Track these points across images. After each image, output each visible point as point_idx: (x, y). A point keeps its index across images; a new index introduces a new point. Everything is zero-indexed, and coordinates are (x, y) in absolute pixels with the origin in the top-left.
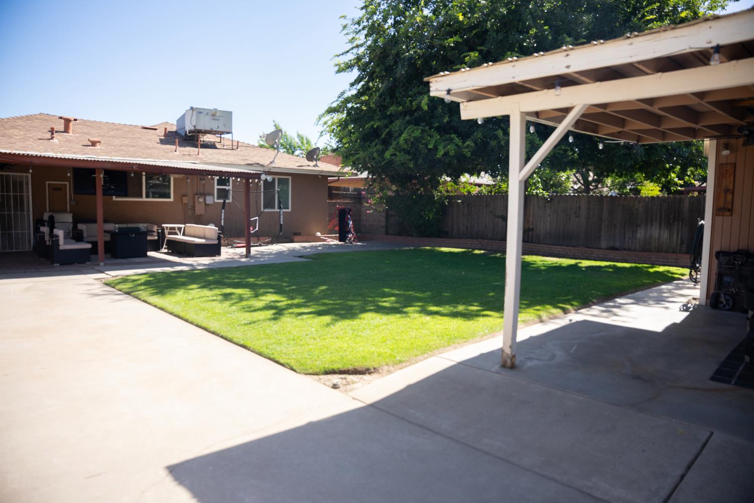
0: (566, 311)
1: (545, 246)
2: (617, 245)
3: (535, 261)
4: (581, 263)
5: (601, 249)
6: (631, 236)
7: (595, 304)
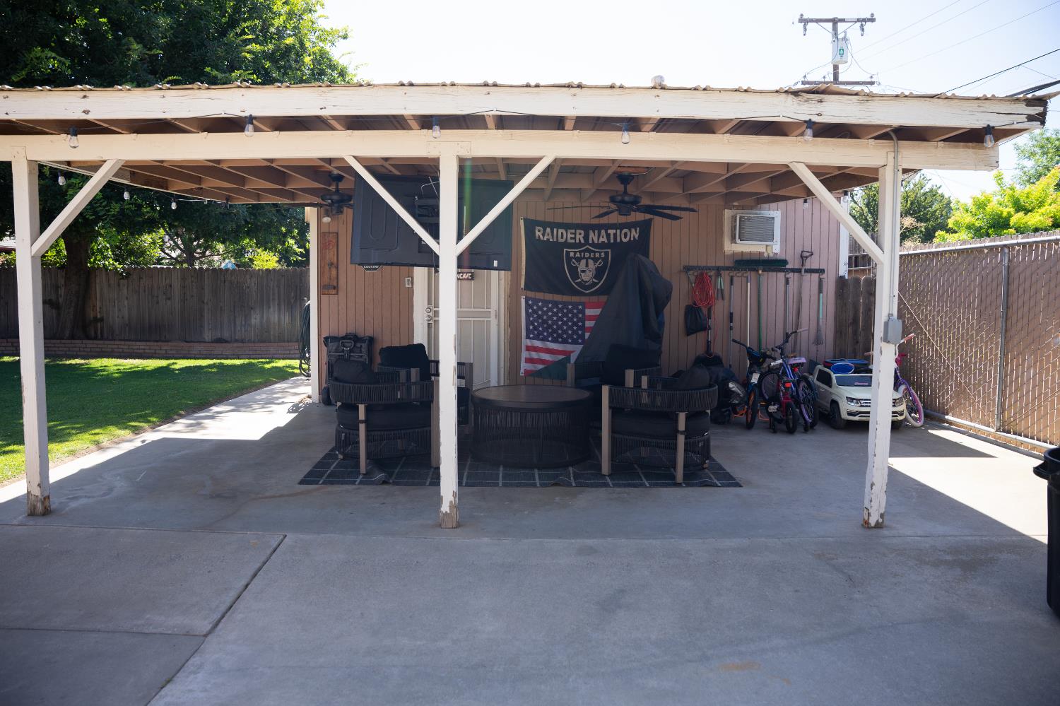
0: (137, 431)
1: (123, 343)
2: (226, 335)
3: (105, 366)
4: (176, 363)
5: (205, 342)
6: (243, 323)
7: (182, 416)
